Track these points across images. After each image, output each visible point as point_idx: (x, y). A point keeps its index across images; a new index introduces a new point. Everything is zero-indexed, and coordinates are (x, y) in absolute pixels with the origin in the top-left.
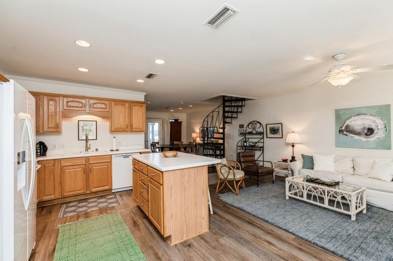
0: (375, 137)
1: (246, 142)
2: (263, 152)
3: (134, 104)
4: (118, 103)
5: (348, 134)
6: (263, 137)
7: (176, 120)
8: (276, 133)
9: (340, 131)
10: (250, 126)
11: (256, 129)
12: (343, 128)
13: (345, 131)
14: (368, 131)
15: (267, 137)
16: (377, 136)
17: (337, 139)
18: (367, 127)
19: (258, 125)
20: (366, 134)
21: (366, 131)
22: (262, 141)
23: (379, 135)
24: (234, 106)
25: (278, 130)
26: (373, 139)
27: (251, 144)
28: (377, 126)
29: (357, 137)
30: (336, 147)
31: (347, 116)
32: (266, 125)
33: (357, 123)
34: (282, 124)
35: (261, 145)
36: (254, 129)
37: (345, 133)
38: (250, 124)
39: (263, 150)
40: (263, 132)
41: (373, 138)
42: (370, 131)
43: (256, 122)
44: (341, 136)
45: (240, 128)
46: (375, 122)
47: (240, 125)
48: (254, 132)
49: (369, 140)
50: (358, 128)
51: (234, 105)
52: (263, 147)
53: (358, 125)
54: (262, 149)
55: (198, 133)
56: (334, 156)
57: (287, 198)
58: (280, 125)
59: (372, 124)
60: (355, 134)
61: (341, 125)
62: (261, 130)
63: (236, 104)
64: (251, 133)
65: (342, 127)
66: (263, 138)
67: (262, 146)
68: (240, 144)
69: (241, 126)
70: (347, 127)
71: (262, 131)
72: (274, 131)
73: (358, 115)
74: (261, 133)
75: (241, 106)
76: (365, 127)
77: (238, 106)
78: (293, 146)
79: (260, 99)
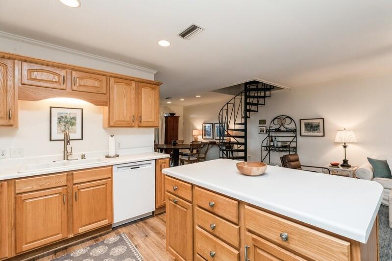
1: (272, 141)
2: (296, 153)
3: (144, 84)
4: (120, 80)
6: (296, 135)
7: (172, 115)
8: (315, 130)
10: (276, 120)
11: (286, 126)
15: (301, 135)
19: (288, 121)
22: (295, 140)
24: (257, 97)
25: (318, 126)
27: (280, 144)
32: (300, 120)
34: (323, 119)
35: (293, 145)
36: (282, 125)
38: (275, 118)
39: (296, 151)
40: (296, 129)
43: (284, 117)
45: (260, 124)
47: (260, 121)
48: (282, 128)
52: (296, 148)
55: (199, 130)
58: (321, 121)
62: (292, 126)
64: (278, 130)
67: (295, 146)
68: (265, 144)
69: (262, 122)
71: (294, 128)
72: (311, 127)
74: (294, 131)
75: (264, 97)
78: (345, 147)
79: (290, 89)
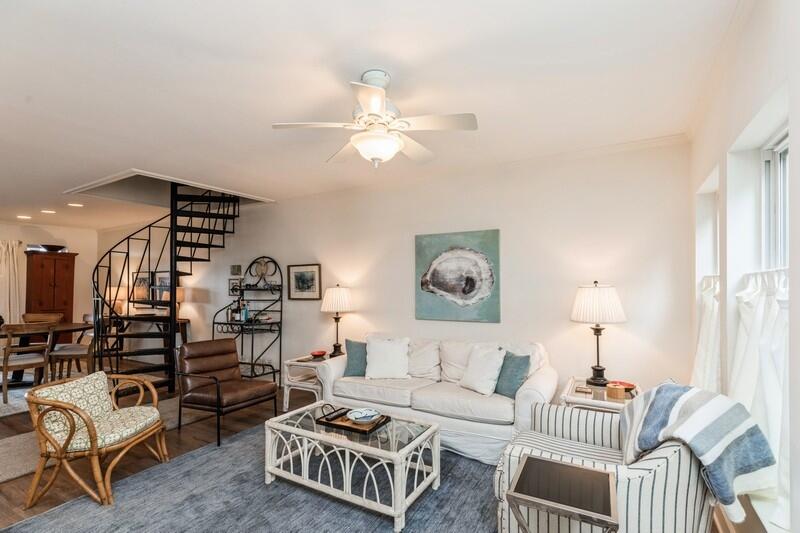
0: (477, 298)
1: (238, 310)
2: (280, 334)
5: (436, 290)
6: (281, 296)
7: (52, 249)
8: (309, 287)
9: (422, 284)
10: (254, 267)
11: (267, 279)
12: (428, 277)
13: (431, 282)
14: (466, 284)
15: (289, 298)
16: (479, 295)
17: (418, 300)
18: (465, 276)
19: (272, 266)
20: (464, 291)
21: (463, 283)
22: (277, 306)
23: (483, 292)
24: (217, 216)
25: (312, 280)
26: (473, 301)
27: (251, 315)
28: (480, 274)
29: (449, 297)
30: (417, 318)
31: (434, 251)
32: (289, 267)
33: (451, 266)
34: (320, 265)
35: (276, 318)
36: (262, 277)
37: (431, 287)
38: (254, 263)
39: (280, 330)
40: (281, 286)
41: (474, 299)
42: (470, 284)
43: (266, 260)
44: (426, 295)
45: (233, 274)
46: (476, 264)
47: (233, 267)
48: (261, 285)
49: (468, 302)
50: (450, 278)
51: (215, 211)
52: (279, 324)
53: (451, 271)
54: (277, 327)
56: (407, 340)
57: (269, 480)
58: (316, 268)
59: (473, 269)
60: (446, 290)
61: (424, 271)
62: (275, 280)
63: (221, 212)
64: (254, 288)
65: (426, 274)
66: (281, 299)
67: (279, 319)
69: (236, 270)
70: (435, 274)
71: (279, 283)
72: (304, 282)
73: (452, 249)
74: (279, 288)
75: (233, 217)
76: (462, 276)
77: (225, 217)
78: (337, 320)
79: (275, 203)
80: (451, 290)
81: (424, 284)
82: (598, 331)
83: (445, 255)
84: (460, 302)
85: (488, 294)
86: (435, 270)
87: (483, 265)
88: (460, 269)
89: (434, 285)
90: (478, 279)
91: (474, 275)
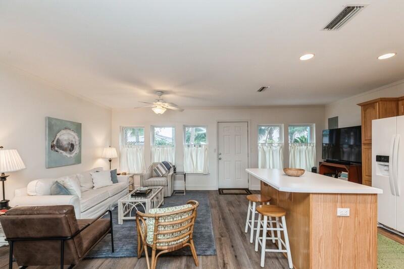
0: (75, 153)
5: (59, 150)
12: (55, 143)
13: (56, 146)
16: (75, 152)
18: (71, 143)
20: (70, 150)
21: (70, 146)
28: (76, 142)
29: (64, 153)
31: (58, 128)
33: (65, 137)
37: (56, 148)
41: (73, 154)
42: (72, 147)
44: (53, 153)
46: (74, 138)
50: (65, 143)
53: (65, 140)
59: (74, 140)
60: (63, 150)
61: (53, 139)
65: (53, 141)
70: (58, 141)
73: (66, 128)
76: (69, 143)
78: (3, 179)
80: (65, 150)
81: (52, 147)
82: (110, 161)
83: (63, 132)
84: (69, 156)
85: (78, 151)
86: (58, 139)
87: (77, 138)
88: (69, 139)
89: (58, 148)
90: (75, 144)
91: (74, 143)
